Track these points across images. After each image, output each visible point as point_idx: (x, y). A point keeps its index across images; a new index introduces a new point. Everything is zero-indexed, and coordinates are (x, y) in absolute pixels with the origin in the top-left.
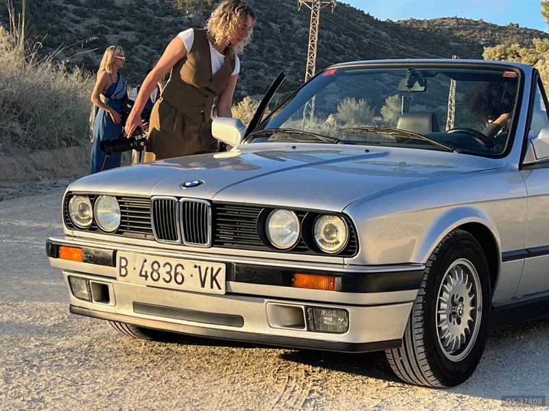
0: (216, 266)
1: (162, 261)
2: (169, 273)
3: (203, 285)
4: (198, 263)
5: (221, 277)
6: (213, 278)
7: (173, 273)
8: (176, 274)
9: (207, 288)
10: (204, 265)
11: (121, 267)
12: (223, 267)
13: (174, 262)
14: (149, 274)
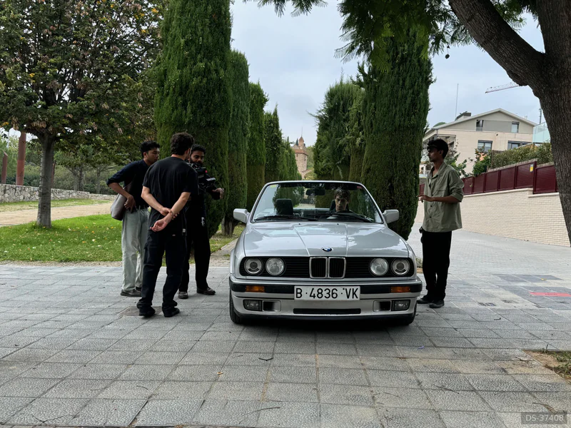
0: (355, 288)
1: (324, 288)
2: (328, 293)
3: (348, 297)
4: (345, 288)
5: (358, 293)
6: (354, 294)
7: (331, 293)
8: (333, 294)
9: (351, 298)
10: (348, 288)
11: (297, 293)
12: (359, 288)
13: (331, 288)
14: (316, 295)
